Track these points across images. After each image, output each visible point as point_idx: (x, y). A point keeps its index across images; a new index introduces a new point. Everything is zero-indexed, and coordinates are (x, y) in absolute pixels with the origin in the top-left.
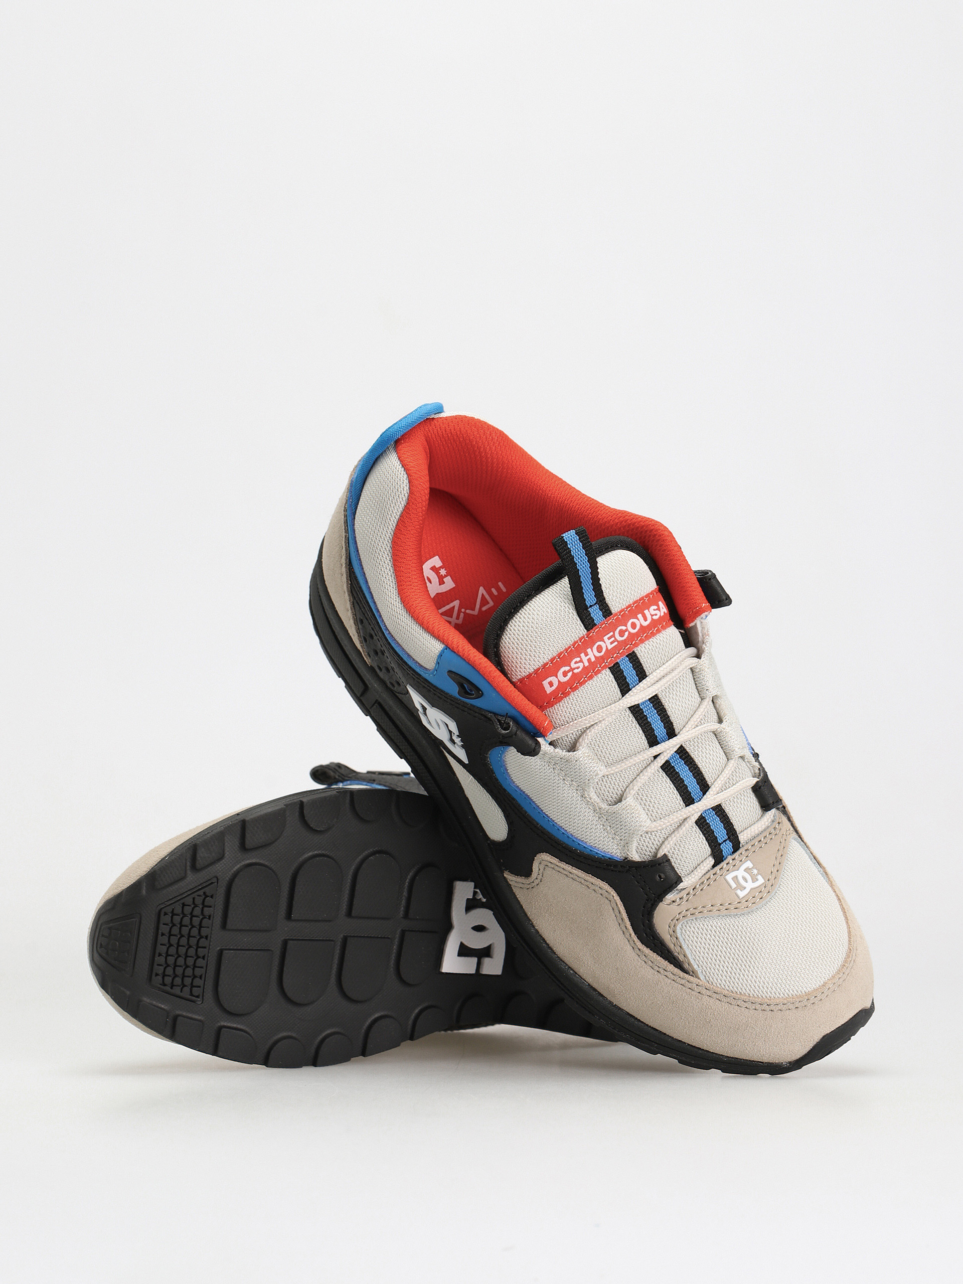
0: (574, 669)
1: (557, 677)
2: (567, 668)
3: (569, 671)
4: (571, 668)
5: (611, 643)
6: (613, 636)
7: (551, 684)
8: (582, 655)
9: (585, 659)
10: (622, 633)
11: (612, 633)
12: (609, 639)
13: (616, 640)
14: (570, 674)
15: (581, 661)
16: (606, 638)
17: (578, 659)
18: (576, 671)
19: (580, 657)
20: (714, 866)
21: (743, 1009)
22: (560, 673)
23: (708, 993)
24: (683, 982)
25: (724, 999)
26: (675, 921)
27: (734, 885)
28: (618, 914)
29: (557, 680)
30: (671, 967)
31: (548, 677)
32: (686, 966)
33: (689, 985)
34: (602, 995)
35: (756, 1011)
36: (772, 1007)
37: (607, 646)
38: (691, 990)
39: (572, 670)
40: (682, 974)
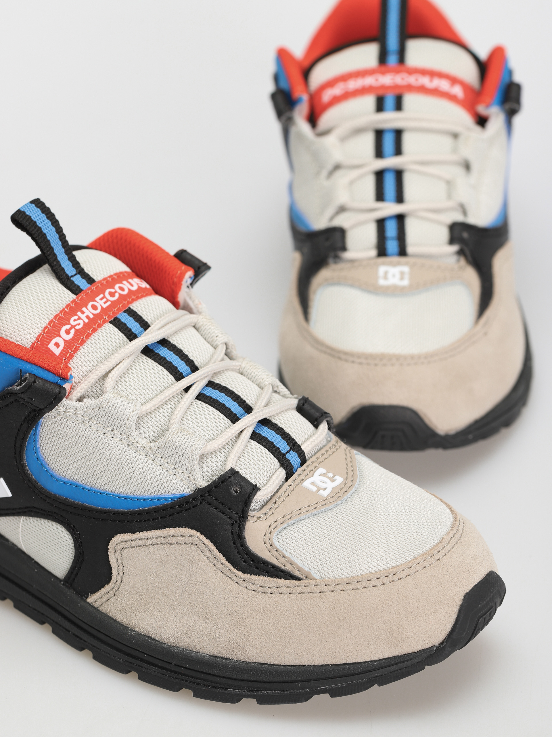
0: (75, 326)
1: (60, 337)
2: (68, 327)
3: (71, 329)
4: (72, 326)
5: (105, 303)
6: (104, 297)
7: (57, 345)
8: (79, 313)
9: (83, 317)
10: (112, 294)
11: (102, 296)
12: (101, 299)
13: (108, 301)
14: (73, 331)
15: (79, 318)
16: (97, 299)
17: (76, 317)
18: (77, 327)
19: (77, 315)
20: (287, 479)
21: (371, 589)
22: (63, 332)
23: (330, 588)
24: (299, 589)
25: (348, 587)
26: (268, 535)
27: (314, 489)
28: (209, 555)
29: (62, 340)
30: (282, 582)
31: (52, 340)
32: (297, 574)
33: (308, 589)
34: (227, 659)
35: (385, 585)
36: (399, 575)
37: (101, 305)
38: (311, 594)
39: (73, 327)
40: (296, 582)
